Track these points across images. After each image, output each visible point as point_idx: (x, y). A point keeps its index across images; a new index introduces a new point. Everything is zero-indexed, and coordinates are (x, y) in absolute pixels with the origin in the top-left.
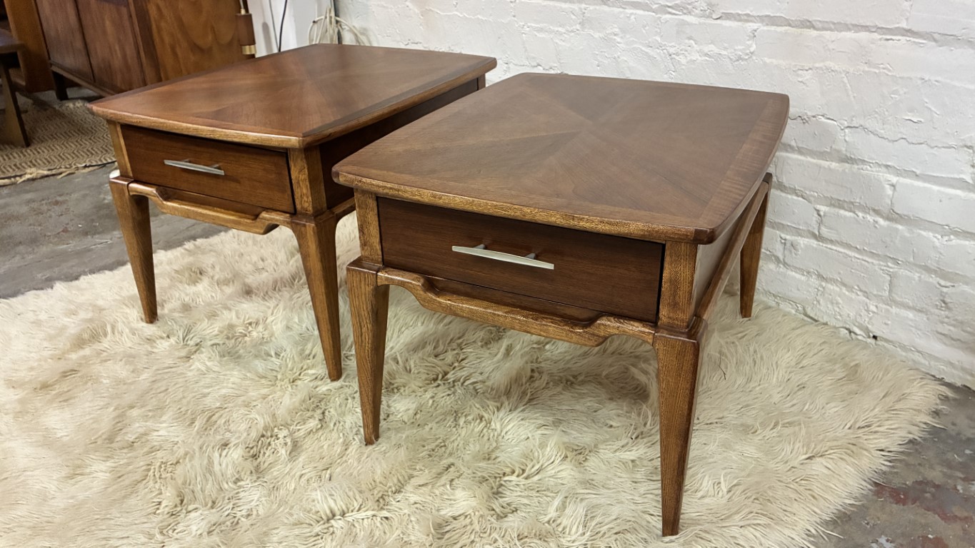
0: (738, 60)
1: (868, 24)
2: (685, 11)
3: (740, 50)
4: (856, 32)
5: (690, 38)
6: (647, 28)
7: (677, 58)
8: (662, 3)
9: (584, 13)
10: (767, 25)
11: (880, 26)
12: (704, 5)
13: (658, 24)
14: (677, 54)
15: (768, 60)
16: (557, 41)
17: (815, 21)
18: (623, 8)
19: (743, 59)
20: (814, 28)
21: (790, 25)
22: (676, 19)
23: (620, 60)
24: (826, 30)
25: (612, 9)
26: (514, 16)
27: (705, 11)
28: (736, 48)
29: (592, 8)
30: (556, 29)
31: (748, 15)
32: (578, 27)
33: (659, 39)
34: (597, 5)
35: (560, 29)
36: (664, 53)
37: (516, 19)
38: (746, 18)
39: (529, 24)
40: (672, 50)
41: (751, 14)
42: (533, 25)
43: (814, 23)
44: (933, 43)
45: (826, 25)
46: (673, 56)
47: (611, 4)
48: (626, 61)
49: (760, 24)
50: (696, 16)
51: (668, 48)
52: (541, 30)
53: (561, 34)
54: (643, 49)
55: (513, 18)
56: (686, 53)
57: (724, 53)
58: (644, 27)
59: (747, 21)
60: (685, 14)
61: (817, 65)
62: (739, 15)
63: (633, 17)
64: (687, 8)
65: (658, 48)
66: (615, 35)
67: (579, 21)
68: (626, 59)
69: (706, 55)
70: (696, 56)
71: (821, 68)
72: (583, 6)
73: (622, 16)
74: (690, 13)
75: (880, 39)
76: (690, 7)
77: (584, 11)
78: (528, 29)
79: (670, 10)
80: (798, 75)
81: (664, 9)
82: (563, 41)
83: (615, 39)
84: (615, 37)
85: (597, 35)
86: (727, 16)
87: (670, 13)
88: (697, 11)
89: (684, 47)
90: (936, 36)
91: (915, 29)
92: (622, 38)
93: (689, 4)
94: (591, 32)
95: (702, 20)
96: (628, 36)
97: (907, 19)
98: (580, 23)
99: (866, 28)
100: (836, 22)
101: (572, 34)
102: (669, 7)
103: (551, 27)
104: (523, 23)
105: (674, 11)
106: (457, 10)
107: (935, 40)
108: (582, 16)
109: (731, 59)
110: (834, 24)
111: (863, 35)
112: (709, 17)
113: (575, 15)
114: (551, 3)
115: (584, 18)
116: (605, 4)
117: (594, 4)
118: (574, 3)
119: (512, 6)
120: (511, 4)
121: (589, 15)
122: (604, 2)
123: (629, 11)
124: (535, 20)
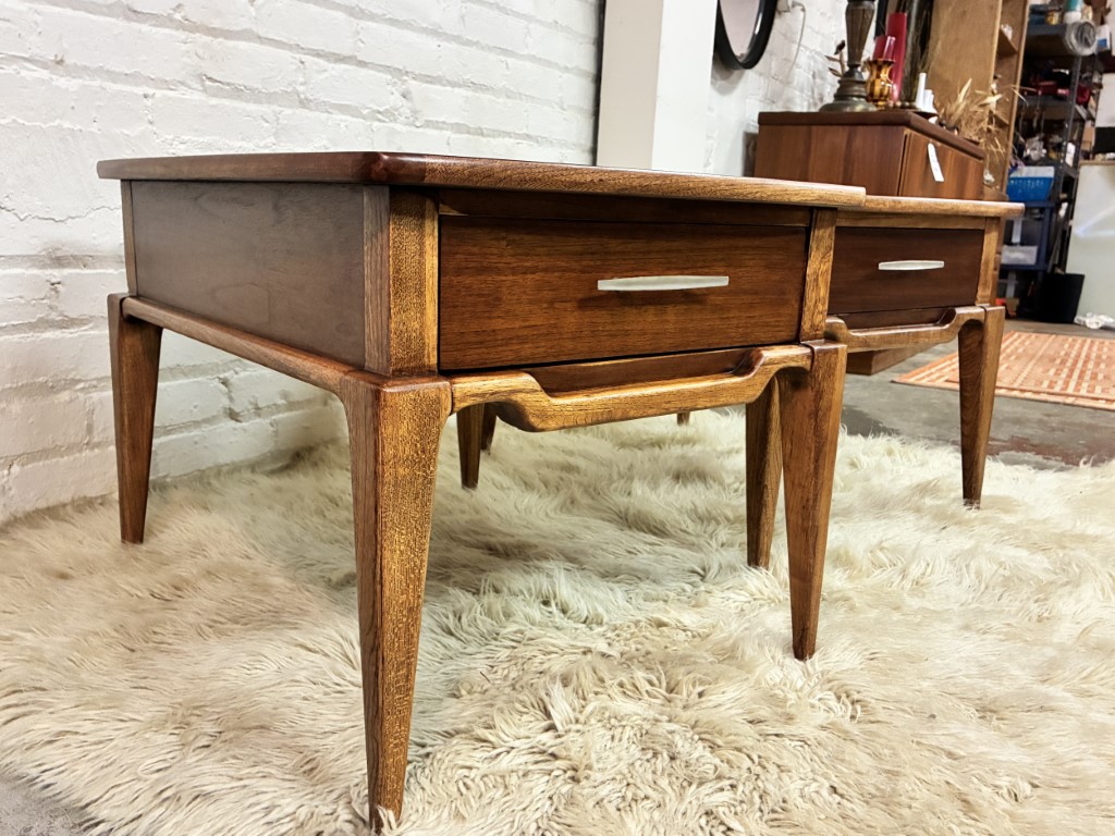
2: (391, 118)
8: (373, 108)
9: (279, 119)
10: (455, 133)
12: (408, 111)
13: (370, 134)
18: (329, 113)
21: (469, 133)
24: (490, 136)
25: (316, 113)
26: (151, 123)
27: (409, 118)
29: (288, 111)
31: (444, 123)
32: (273, 139)
34: (294, 107)
37: (154, 128)
39: (184, 137)
42: (193, 139)
47: (314, 107)
50: (401, 123)
55: (150, 127)
59: (442, 129)
62: (437, 122)
63: (343, 125)
67: (273, 131)
72: (276, 108)
77: (278, 116)
78: (182, 146)
79: (379, 116)
87: (380, 120)
93: (396, 110)
97: (527, 127)
98: (274, 134)
102: (379, 112)
104: (171, 137)
105: (383, 118)
113: (267, 122)
114: (226, 102)
115: (279, 127)
116: (304, 107)
117: (291, 107)
118: (261, 103)
119: (148, 102)
120: (145, 100)
121: (285, 122)
122: (304, 103)
123: (338, 116)
124: (196, 131)
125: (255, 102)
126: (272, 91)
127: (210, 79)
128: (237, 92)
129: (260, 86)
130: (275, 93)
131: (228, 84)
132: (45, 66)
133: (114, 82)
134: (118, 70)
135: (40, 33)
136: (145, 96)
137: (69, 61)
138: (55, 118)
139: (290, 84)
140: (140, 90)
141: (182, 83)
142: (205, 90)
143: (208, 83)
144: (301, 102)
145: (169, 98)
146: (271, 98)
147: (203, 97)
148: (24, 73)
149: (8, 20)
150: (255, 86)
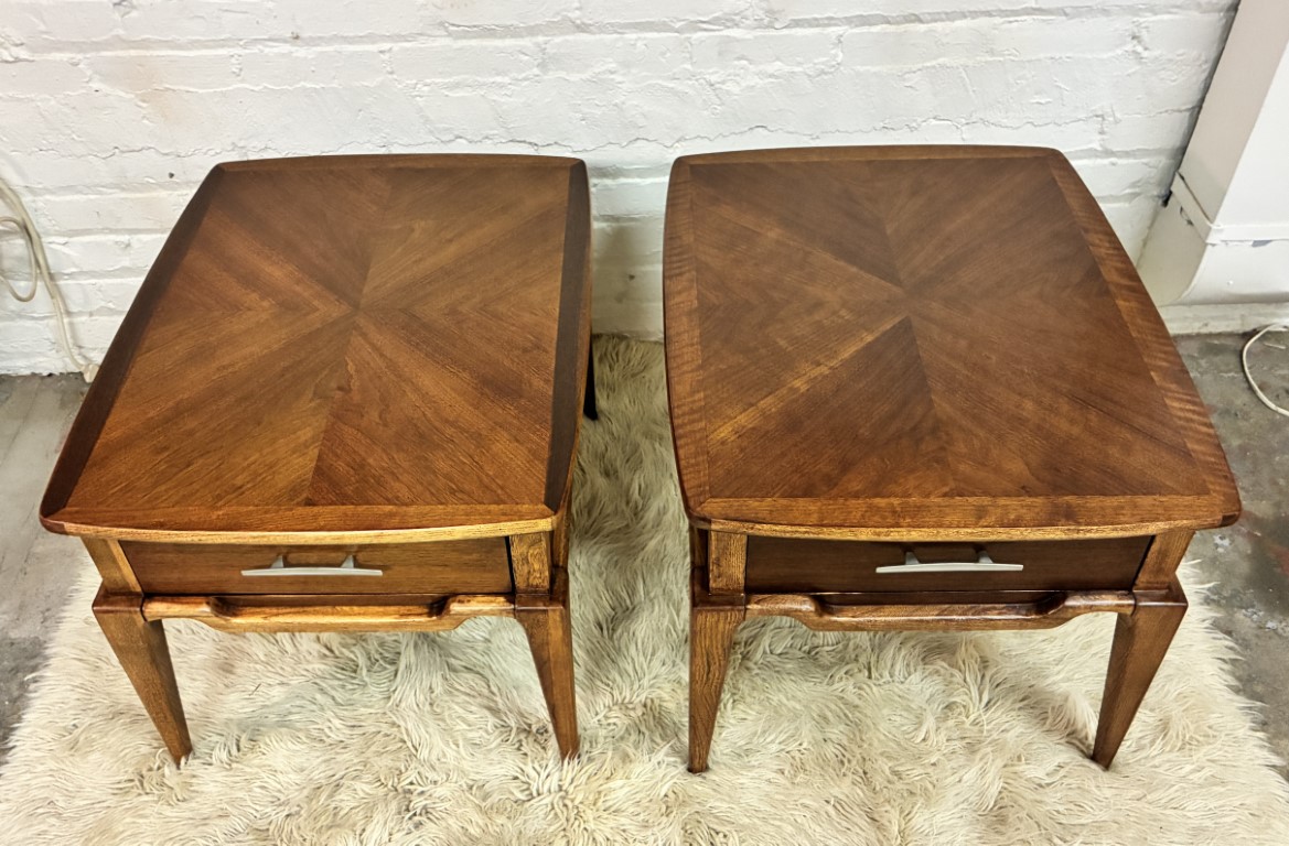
0: (819, 75)
1: (989, 8)
2: (729, 24)
3: (823, 63)
4: (973, 18)
5: (739, 59)
6: (668, 55)
7: (724, 87)
8: (692, 19)
9: (545, 49)
10: (856, 26)
11: (1003, 8)
12: (760, 12)
13: (686, 47)
14: (723, 82)
15: (861, 69)
16: (495, 97)
17: (924, 14)
18: (619, 33)
19: (826, 73)
20: (921, 21)
21: (889, 23)
22: (717, 36)
23: (624, 106)
24: (936, 21)
25: (598, 37)
26: (392, 73)
27: (762, 20)
28: (816, 61)
29: (559, 39)
30: (492, 80)
31: (831, 18)
32: (536, 71)
33: (689, 67)
34: (567, 33)
35: (499, 79)
36: (701, 84)
37: (395, 76)
38: (826, 22)
39: (428, 81)
40: (713, 79)
41: (835, 16)
42: (437, 80)
43: (922, 17)
44: (1064, 18)
45: (937, 17)
46: (718, 86)
47: (595, 30)
48: (637, 106)
49: (847, 27)
50: (747, 28)
51: (707, 76)
52: (457, 86)
53: (502, 86)
54: (665, 84)
55: (390, 76)
56: (737, 78)
57: (797, 69)
58: (663, 54)
59: (829, 25)
60: (728, 27)
61: (928, 64)
62: (816, 19)
63: (639, 44)
64: (733, 20)
65: (690, 79)
66: (612, 73)
67: (536, 63)
68: (635, 103)
69: (771, 76)
70: (756, 81)
71: (934, 67)
72: (541, 39)
73: (620, 44)
74: (737, 25)
75: (1003, 23)
76: (737, 18)
77: (543, 46)
78: (426, 88)
79: (705, 26)
80: (904, 80)
81: (694, 26)
82: (510, 96)
83: (612, 80)
84: (612, 76)
85: (575, 77)
86: (797, 23)
87: (705, 30)
88: (748, 22)
89: (732, 71)
90: (1068, 11)
91: (1044, 7)
92: (624, 75)
93: (736, 14)
94: (563, 74)
95: (759, 33)
96: (634, 71)
98: (538, 65)
99: (988, 14)
100: (949, 11)
101: (526, 83)
102: (703, 22)
103: (479, 79)
104: (414, 81)
105: (711, 27)
106: (243, 81)
107: (1066, 14)
108: (540, 54)
109: (809, 76)
110: (946, 14)
111: (983, 21)
112: (770, 26)
113: (527, 55)
114: (474, 42)
115: (545, 57)
116: (583, 31)
117: (562, 34)
118: (522, 37)
119: (385, 57)
120: (382, 56)
121: (555, 51)
122: (582, 28)
123: (631, 36)
124: (440, 73)
125: (512, 37)
126: (532, 24)
127: (453, 25)
128: (489, 32)
129: (515, 23)
130: (537, 25)
131: (475, 26)
132: (285, 41)
133: (350, 43)
134: (351, 34)
135: (275, 17)
136: (381, 52)
137: (305, 35)
138: (300, 81)
139: (558, 14)
140: (374, 48)
141: (421, 34)
142: (450, 35)
143: (452, 28)
144: (578, 27)
145: (408, 50)
146: (532, 31)
147: (448, 41)
148: (267, 50)
149: (246, 12)
150: (509, 23)
